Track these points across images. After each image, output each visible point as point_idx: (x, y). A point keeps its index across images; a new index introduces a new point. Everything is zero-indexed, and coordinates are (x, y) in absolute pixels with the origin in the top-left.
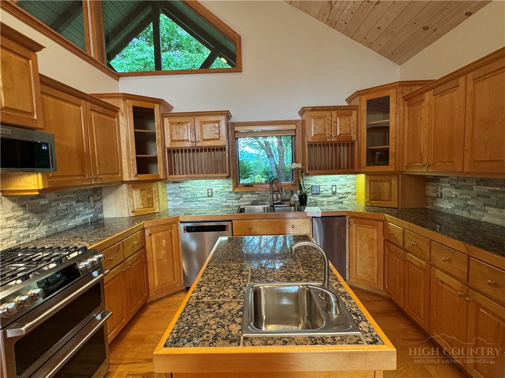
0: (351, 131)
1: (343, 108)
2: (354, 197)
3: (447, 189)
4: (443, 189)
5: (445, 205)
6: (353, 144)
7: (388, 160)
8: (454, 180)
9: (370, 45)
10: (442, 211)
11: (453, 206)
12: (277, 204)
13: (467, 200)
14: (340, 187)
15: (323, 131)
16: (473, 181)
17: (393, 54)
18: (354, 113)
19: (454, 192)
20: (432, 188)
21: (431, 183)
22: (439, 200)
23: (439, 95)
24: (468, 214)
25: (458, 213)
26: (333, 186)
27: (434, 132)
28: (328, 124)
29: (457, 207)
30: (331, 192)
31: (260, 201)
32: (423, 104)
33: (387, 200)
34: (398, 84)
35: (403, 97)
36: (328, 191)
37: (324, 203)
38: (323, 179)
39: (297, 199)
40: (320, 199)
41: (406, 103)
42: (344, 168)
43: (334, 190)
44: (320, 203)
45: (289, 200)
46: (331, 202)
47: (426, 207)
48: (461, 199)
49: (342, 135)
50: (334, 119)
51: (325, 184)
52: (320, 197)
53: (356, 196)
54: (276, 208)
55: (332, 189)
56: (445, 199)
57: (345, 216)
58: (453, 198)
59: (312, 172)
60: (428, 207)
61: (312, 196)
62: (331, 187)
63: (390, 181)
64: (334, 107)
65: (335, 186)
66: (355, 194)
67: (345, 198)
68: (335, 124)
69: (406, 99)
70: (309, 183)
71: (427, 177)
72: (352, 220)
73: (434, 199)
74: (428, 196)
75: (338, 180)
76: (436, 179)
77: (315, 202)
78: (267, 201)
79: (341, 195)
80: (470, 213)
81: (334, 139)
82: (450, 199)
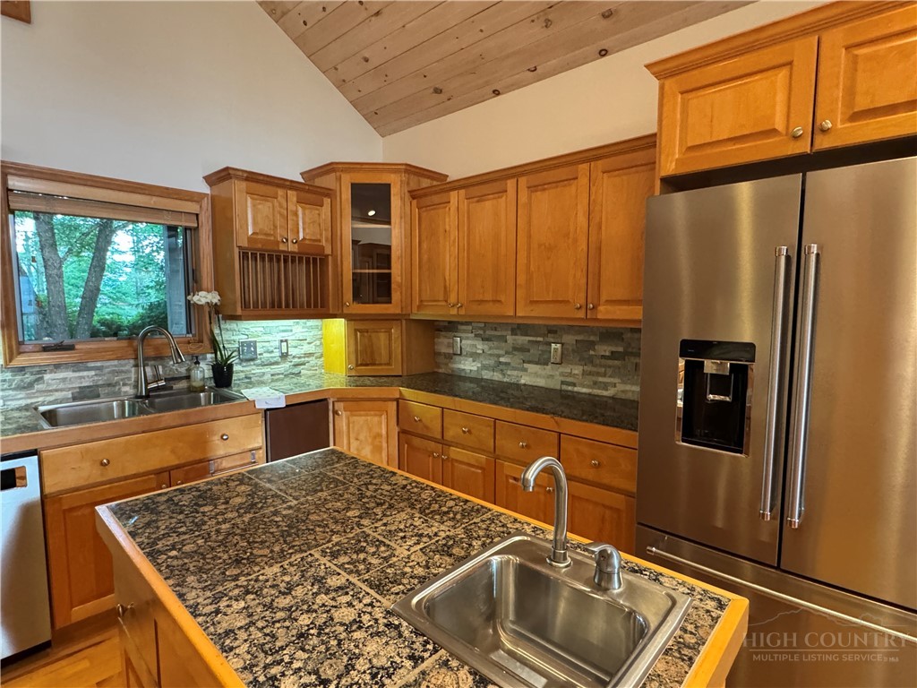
0: (321, 235)
1: (307, 187)
2: (320, 362)
3: (469, 342)
4: (463, 342)
5: (468, 366)
6: (324, 260)
7: (389, 294)
8: (481, 328)
9: (341, 85)
10: (463, 374)
11: (479, 365)
12: (158, 389)
13: (499, 356)
14: (294, 343)
15: (272, 227)
16: (506, 330)
17: (376, 113)
18: (327, 201)
19: (480, 346)
20: (446, 341)
21: (443, 333)
22: (457, 358)
23: (476, 199)
24: (501, 376)
25: (487, 375)
26: (282, 341)
27: (468, 253)
28: (281, 215)
29: (484, 367)
30: (278, 354)
31: (102, 386)
32: (447, 209)
33: (385, 364)
34: (404, 167)
35: (409, 192)
36: (272, 352)
37: (265, 378)
38: (262, 329)
39: (208, 373)
40: (257, 371)
41: (415, 202)
42: (302, 306)
43: (284, 350)
44: (256, 379)
45: (188, 377)
46: (278, 374)
47: (436, 370)
48: (491, 355)
49: (307, 242)
50: (291, 207)
51: (266, 338)
52: (258, 365)
53: (322, 359)
54: (157, 400)
55: (280, 348)
56: (466, 356)
57: (326, 400)
58: (479, 354)
59: (247, 312)
60: (440, 371)
61: (240, 364)
62: (277, 344)
63: (389, 332)
64: (292, 181)
65: (286, 341)
66: (322, 356)
67: (305, 364)
68: (295, 218)
69: (414, 195)
70: (232, 338)
71: (436, 323)
72: (339, 406)
73: (450, 357)
74: (439, 354)
75: (291, 331)
76: (451, 327)
77: (246, 378)
78: (124, 385)
79: (296, 360)
80: (504, 375)
81: (292, 248)
82: (474, 356)
